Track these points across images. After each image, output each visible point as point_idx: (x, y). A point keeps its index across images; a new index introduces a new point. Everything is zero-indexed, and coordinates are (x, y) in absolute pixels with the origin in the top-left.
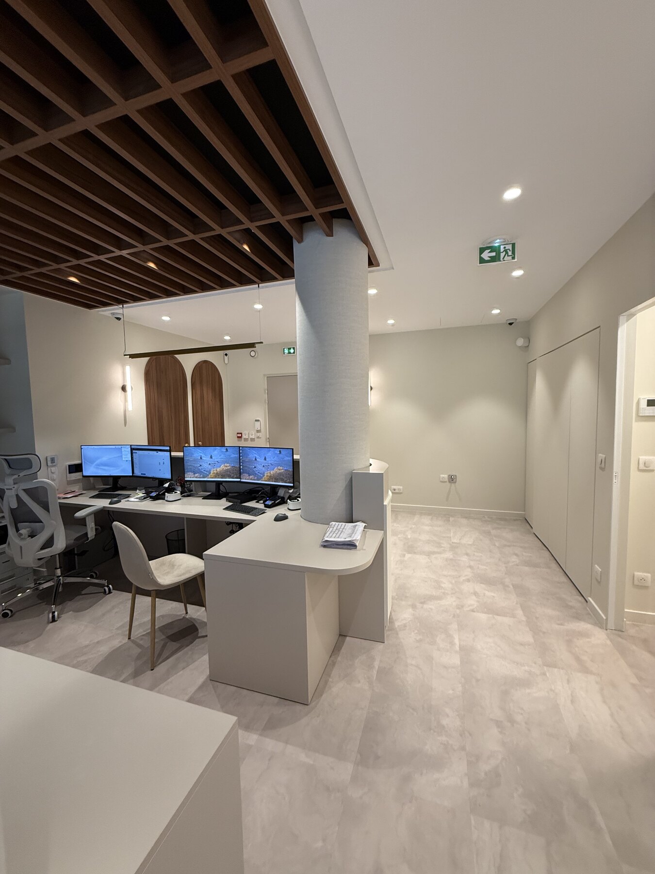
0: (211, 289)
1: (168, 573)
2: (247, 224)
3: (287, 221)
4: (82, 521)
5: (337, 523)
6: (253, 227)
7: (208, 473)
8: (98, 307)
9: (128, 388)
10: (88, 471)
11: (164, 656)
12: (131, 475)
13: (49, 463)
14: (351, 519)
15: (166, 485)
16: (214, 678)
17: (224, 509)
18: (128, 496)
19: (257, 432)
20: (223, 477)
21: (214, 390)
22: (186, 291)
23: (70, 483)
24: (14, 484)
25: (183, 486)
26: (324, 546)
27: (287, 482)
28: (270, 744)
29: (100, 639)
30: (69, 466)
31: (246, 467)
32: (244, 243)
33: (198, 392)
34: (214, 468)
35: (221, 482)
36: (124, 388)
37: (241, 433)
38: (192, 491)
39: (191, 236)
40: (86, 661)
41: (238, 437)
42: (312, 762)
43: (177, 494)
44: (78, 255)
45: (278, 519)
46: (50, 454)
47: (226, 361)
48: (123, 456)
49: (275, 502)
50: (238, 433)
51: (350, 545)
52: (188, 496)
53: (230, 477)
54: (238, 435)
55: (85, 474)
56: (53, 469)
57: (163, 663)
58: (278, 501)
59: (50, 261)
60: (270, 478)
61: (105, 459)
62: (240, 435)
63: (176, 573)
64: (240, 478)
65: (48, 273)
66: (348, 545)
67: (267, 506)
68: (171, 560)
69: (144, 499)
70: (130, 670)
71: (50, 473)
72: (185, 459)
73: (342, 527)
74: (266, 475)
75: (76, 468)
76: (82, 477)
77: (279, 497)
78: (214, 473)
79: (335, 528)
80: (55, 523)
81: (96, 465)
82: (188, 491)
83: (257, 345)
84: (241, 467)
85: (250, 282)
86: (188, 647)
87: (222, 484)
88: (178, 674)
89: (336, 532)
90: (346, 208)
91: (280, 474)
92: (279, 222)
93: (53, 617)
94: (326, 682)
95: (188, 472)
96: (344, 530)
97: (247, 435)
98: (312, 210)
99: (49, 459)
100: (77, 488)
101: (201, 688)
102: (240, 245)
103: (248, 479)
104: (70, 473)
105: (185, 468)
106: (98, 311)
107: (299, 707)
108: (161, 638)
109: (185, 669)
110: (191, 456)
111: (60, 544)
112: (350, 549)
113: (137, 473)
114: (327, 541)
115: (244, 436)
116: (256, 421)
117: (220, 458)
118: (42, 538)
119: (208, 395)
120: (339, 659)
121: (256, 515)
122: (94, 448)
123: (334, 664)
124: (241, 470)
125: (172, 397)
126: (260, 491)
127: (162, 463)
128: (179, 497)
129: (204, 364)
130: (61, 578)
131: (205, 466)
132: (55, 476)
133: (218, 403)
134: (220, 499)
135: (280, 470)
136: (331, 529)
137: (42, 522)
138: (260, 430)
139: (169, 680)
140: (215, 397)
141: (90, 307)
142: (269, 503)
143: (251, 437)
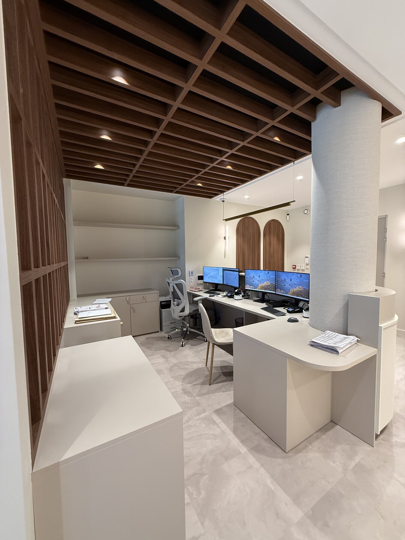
0: (265, 173)
1: (224, 337)
2: (271, 123)
3: (298, 109)
4: (196, 303)
5: (331, 332)
6: (275, 123)
7: (257, 286)
8: (213, 196)
9: (227, 238)
10: (206, 280)
11: (218, 381)
12: (222, 283)
13: (191, 275)
14: (346, 333)
15: (236, 291)
16: (236, 404)
17: (261, 309)
18: (219, 294)
19: (306, 265)
20: (265, 289)
21: (278, 237)
22: (252, 178)
23: (199, 284)
24: (173, 281)
25: (244, 293)
26: (312, 345)
27: (305, 297)
28: (251, 459)
29: (195, 361)
30: (198, 276)
31: (279, 284)
32: (275, 136)
33: (268, 239)
34: (261, 283)
35: (266, 293)
36: (225, 238)
37: (295, 266)
38: (249, 296)
39: (242, 144)
40: (186, 368)
41: (293, 268)
42: (273, 489)
43: (240, 297)
44: (197, 172)
45: (290, 320)
46: (191, 270)
47: (288, 219)
48: (220, 273)
49: (294, 310)
50: (293, 266)
51: (333, 350)
52: (247, 298)
53: (269, 290)
54: (293, 267)
55: (205, 281)
56: (192, 277)
57: (216, 384)
58: (297, 310)
59: (188, 178)
60: (294, 293)
61: (212, 274)
62: (295, 267)
63: (227, 338)
64: (275, 291)
65: (189, 184)
66: (332, 349)
67: (288, 312)
68: (227, 331)
69: (224, 296)
70: (201, 380)
71: (190, 279)
72: (246, 276)
73: (334, 336)
74: (291, 291)
75: (201, 278)
76: (203, 283)
77: (299, 307)
78: (260, 286)
79: (327, 336)
80: (185, 301)
81: (209, 277)
82: (247, 295)
83: (291, 204)
84: (276, 284)
85: (288, 162)
86: (230, 382)
87: (266, 294)
88: (220, 393)
89: (325, 338)
90: (343, 78)
91: (300, 291)
92: (292, 112)
93: (182, 344)
94: (306, 447)
95: (247, 284)
96: (333, 338)
97: (299, 267)
98: (314, 93)
99: (190, 272)
100: (201, 288)
101: (228, 406)
102: (272, 138)
103: (280, 293)
104: (198, 280)
105: (246, 281)
106: (215, 199)
107: (278, 450)
108: (220, 372)
109: (224, 392)
110: (249, 275)
111: (187, 312)
112: (333, 353)
113: (225, 283)
114: (313, 342)
115: (297, 268)
116: (306, 257)
117: (264, 277)
118: (181, 307)
119: (274, 241)
120: (324, 437)
121: (277, 316)
122: (208, 269)
123: (318, 438)
124: (276, 286)
125: (251, 242)
126: (289, 302)
127: (235, 278)
128: (241, 298)
129: (272, 222)
130: (189, 328)
131: (256, 282)
132: (192, 280)
133: (281, 245)
134: (263, 303)
135: (300, 288)
136: (324, 335)
137: (181, 300)
138: (309, 264)
139: (215, 394)
140: (279, 242)
141: (211, 197)
142: (290, 310)
143: (302, 268)
